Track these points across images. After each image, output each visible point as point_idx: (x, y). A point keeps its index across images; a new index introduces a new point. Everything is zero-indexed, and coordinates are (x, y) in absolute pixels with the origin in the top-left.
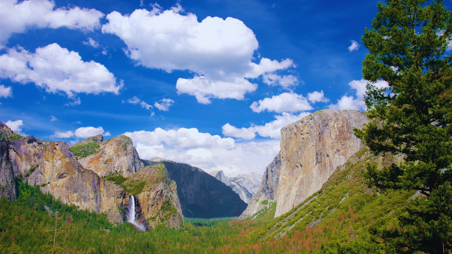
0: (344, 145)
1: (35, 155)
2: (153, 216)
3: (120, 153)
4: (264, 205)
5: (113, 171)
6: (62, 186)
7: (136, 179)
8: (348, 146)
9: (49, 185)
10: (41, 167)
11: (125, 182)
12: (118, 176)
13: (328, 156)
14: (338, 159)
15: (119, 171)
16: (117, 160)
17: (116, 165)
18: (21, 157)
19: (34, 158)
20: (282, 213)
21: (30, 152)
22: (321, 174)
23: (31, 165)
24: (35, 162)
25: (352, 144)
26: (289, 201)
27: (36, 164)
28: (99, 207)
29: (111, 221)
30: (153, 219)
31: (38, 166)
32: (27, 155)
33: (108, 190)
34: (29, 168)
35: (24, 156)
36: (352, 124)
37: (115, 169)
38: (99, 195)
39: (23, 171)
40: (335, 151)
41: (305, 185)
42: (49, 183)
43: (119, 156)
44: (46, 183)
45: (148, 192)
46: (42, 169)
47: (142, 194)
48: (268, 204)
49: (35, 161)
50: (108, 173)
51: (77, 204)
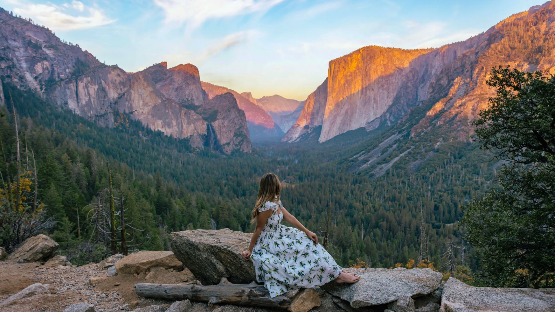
0: (387, 81)
1: (121, 83)
2: (227, 142)
3: (189, 81)
4: (306, 130)
5: (185, 99)
6: (148, 114)
7: (208, 107)
8: (390, 82)
9: (136, 112)
10: (127, 96)
11: (198, 110)
12: (190, 103)
13: (373, 90)
14: (382, 94)
15: (190, 99)
16: (187, 88)
17: (187, 93)
18: (108, 85)
19: (120, 86)
20: (327, 139)
21: (115, 80)
22: (364, 105)
23: (118, 93)
24: (121, 91)
25: (394, 80)
26: (334, 128)
27: (122, 93)
28: (181, 133)
29: (194, 146)
30: (228, 144)
31: (124, 94)
32: (113, 83)
33: (188, 118)
34: (116, 96)
35: (111, 85)
36: (395, 62)
37: (187, 97)
38: (180, 121)
39: (111, 99)
40: (380, 86)
41: (349, 115)
42: (136, 111)
43: (188, 84)
44: (133, 111)
45: (222, 121)
46: (128, 97)
47: (217, 122)
48: (310, 129)
49: (121, 89)
50: (181, 101)
51: (163, 130)
